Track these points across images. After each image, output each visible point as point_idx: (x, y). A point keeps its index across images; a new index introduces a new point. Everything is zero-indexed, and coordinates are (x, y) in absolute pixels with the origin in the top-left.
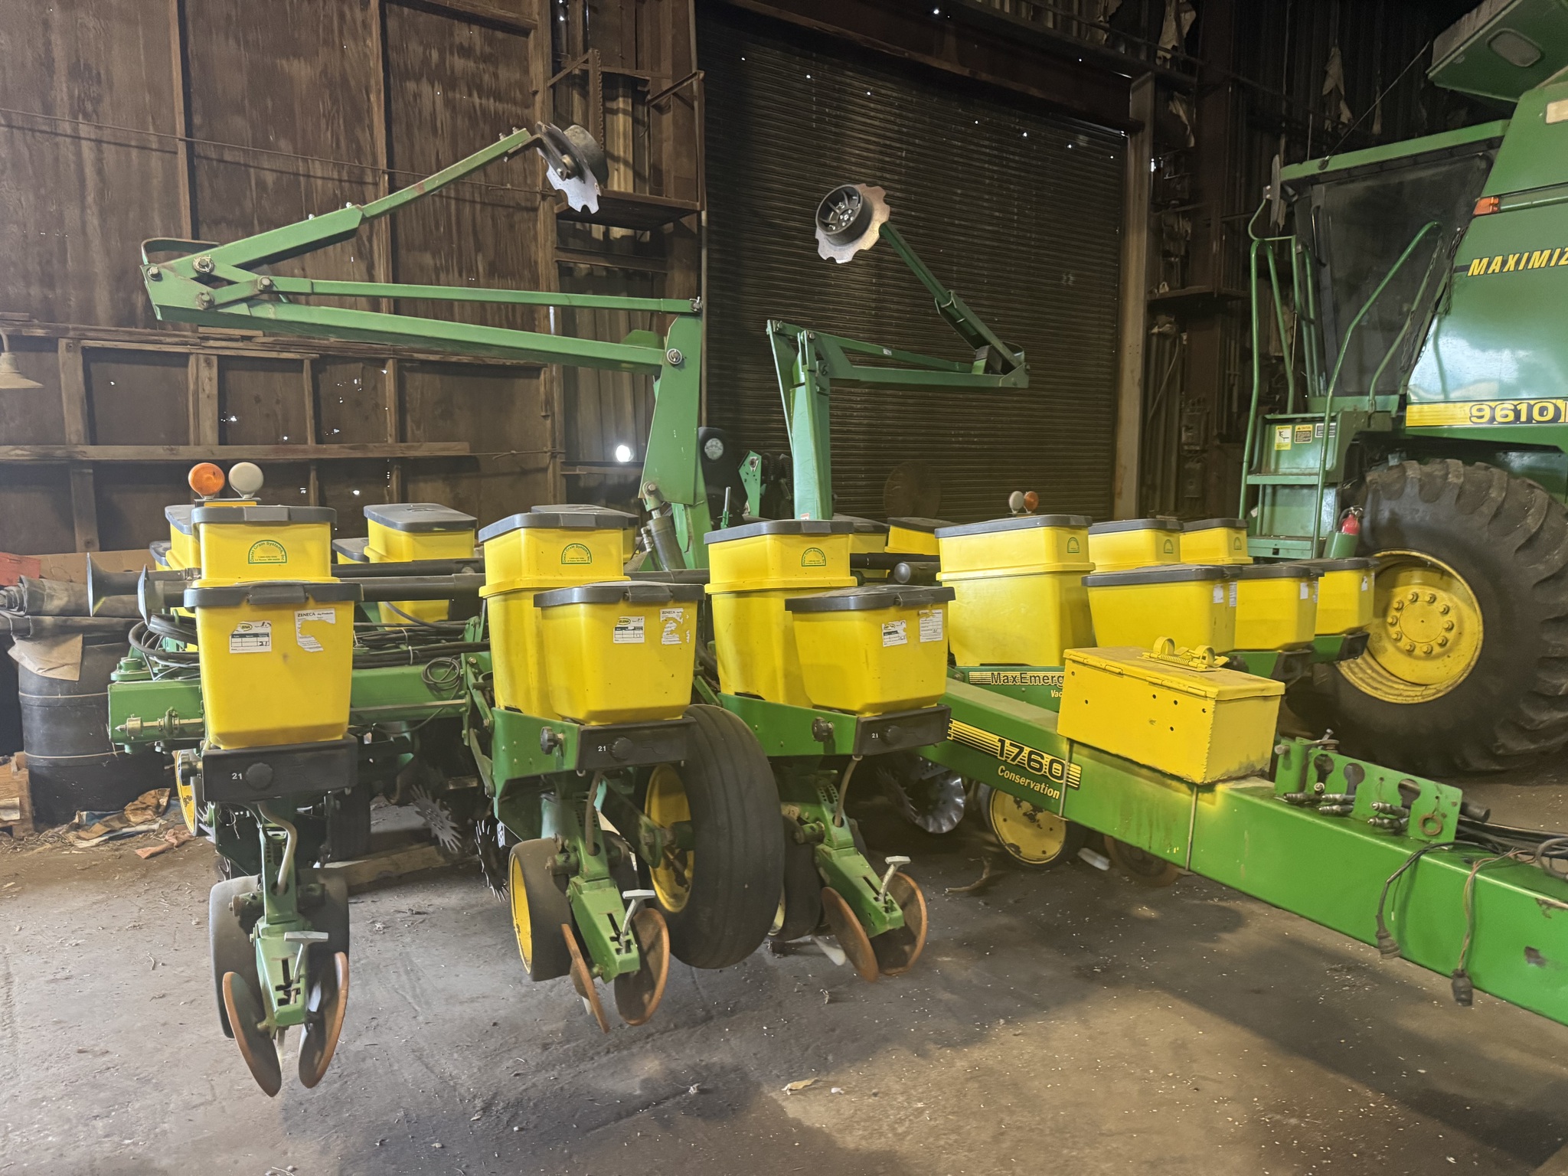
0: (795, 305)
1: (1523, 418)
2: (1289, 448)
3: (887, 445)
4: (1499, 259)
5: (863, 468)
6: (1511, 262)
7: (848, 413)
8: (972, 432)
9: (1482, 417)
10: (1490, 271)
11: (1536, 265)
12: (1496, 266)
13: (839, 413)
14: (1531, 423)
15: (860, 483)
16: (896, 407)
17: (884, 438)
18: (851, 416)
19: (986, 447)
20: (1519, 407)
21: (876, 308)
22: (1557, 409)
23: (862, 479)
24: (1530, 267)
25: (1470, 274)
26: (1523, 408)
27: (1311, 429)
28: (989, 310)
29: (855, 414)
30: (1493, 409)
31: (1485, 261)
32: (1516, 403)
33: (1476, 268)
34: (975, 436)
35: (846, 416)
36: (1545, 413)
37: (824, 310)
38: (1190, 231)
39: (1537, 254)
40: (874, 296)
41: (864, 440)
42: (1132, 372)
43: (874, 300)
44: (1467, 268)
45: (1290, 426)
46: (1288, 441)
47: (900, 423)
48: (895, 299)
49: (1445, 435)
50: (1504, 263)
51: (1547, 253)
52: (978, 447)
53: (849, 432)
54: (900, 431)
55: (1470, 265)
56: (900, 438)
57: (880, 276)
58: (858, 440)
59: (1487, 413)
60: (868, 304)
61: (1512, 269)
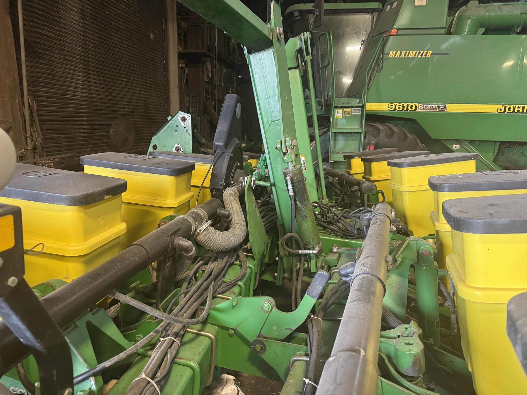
0: (46, 26)
1: (405, 109)
2: (341, 118)
3: (95, 108)
4: (399, 52)
5: (86, 119)
6: (403, 54)
7: (76, 90)
8: (125, 103)
9: (392, 108)
10: (396, 56)
11: (411, 56)
12: (398, 55)
13: (73, 89)
14: (408, 111)
15: (85, 127)
16: (96, 89)
17: (93, 104)
18: (78, 91)
19: (130, 110)
20: (404, 105)
21: (83, 36)
22: (416, 107)
23: (86, 125)
24: (409, 56)
25: (389, 56)
26: (405, 105)
27: (350, 111)
28: (127, 46)
29: (80, 90)
30: (396, 106)
31: (395, 52)
32: (403, 104)
33: (392, 54)
34: (127, 105)
35: (75, 91)
36: (412, 108)
37: (60, 31)
38: (186, 27)
39: (411, 52)
40: (82, 29)
41: (84, 105)
42: (174, 82)
43: (83, 31)
44: (388, 54)
45: (342, 109)
46: (341, 115)
47: (98, 97)
48: (91, 33)
49: (379, 114)
50: (401, 54)
51: (415, 52)
52: (128, 110)
53: (77, 100)
54: (99, 100)
55: (389, 53)
56: (99, 104)
57: (84, 19)
58: (82, 105)
59: (394, 107)
60: (80, 32)
61: (403, 56)
